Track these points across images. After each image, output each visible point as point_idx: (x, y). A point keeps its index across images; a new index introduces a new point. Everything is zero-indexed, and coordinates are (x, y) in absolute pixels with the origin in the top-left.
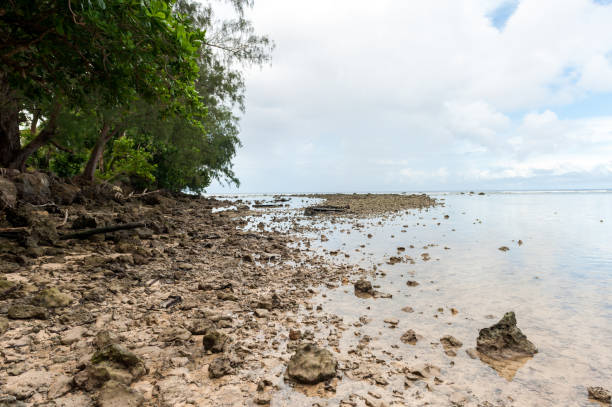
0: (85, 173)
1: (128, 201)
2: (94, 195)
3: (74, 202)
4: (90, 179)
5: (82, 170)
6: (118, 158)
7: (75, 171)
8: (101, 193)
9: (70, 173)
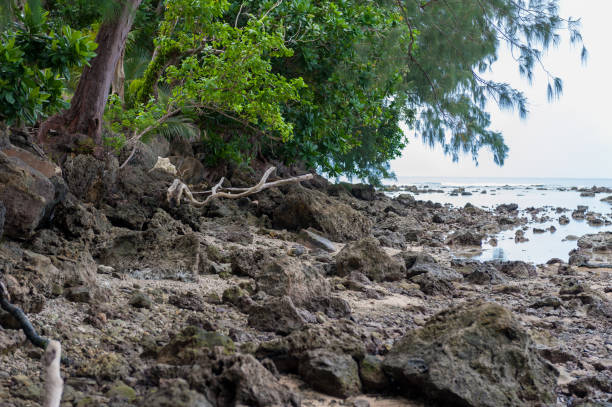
0: (76, 108)
1: (211, 212)
2: (101, 187)
3: (45, 224)
4: (91, 126)
5: (66, 97)
6: (174, 55)
7: (44, 97)
8: (121, 184)
9: (31, 103)
